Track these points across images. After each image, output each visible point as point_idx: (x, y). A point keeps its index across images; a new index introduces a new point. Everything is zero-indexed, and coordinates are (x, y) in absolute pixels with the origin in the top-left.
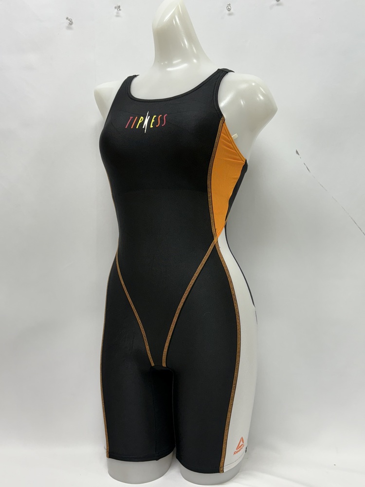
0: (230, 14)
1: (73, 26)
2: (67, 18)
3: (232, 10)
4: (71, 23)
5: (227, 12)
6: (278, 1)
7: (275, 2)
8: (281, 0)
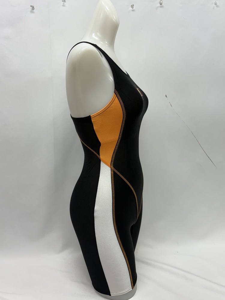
1: (35, 10)
2: (31, 6)
3: (134, 8)
6: (161, 4)
7: (159, 5)
8: (163, 4)
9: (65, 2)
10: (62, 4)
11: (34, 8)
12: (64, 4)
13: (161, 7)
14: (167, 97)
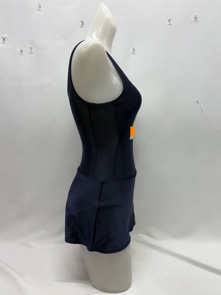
0: (170, 24)
2: (81, 21)
3: (171, 23)
4: (83, 24)
5: (169, 23)
6: (196, 19)
14: (198, 103)
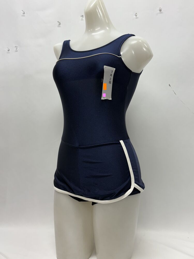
1: (61, 25)
2: (58, 22)
5: (135, 17)
6: (160, 11)
7: (159, 12)
8: (162, 10)
9: (83, 17)
10: (81, 19)
11: (60, 24)
12: (82, 19)
13: (160, 13)
14: (170, 86)
